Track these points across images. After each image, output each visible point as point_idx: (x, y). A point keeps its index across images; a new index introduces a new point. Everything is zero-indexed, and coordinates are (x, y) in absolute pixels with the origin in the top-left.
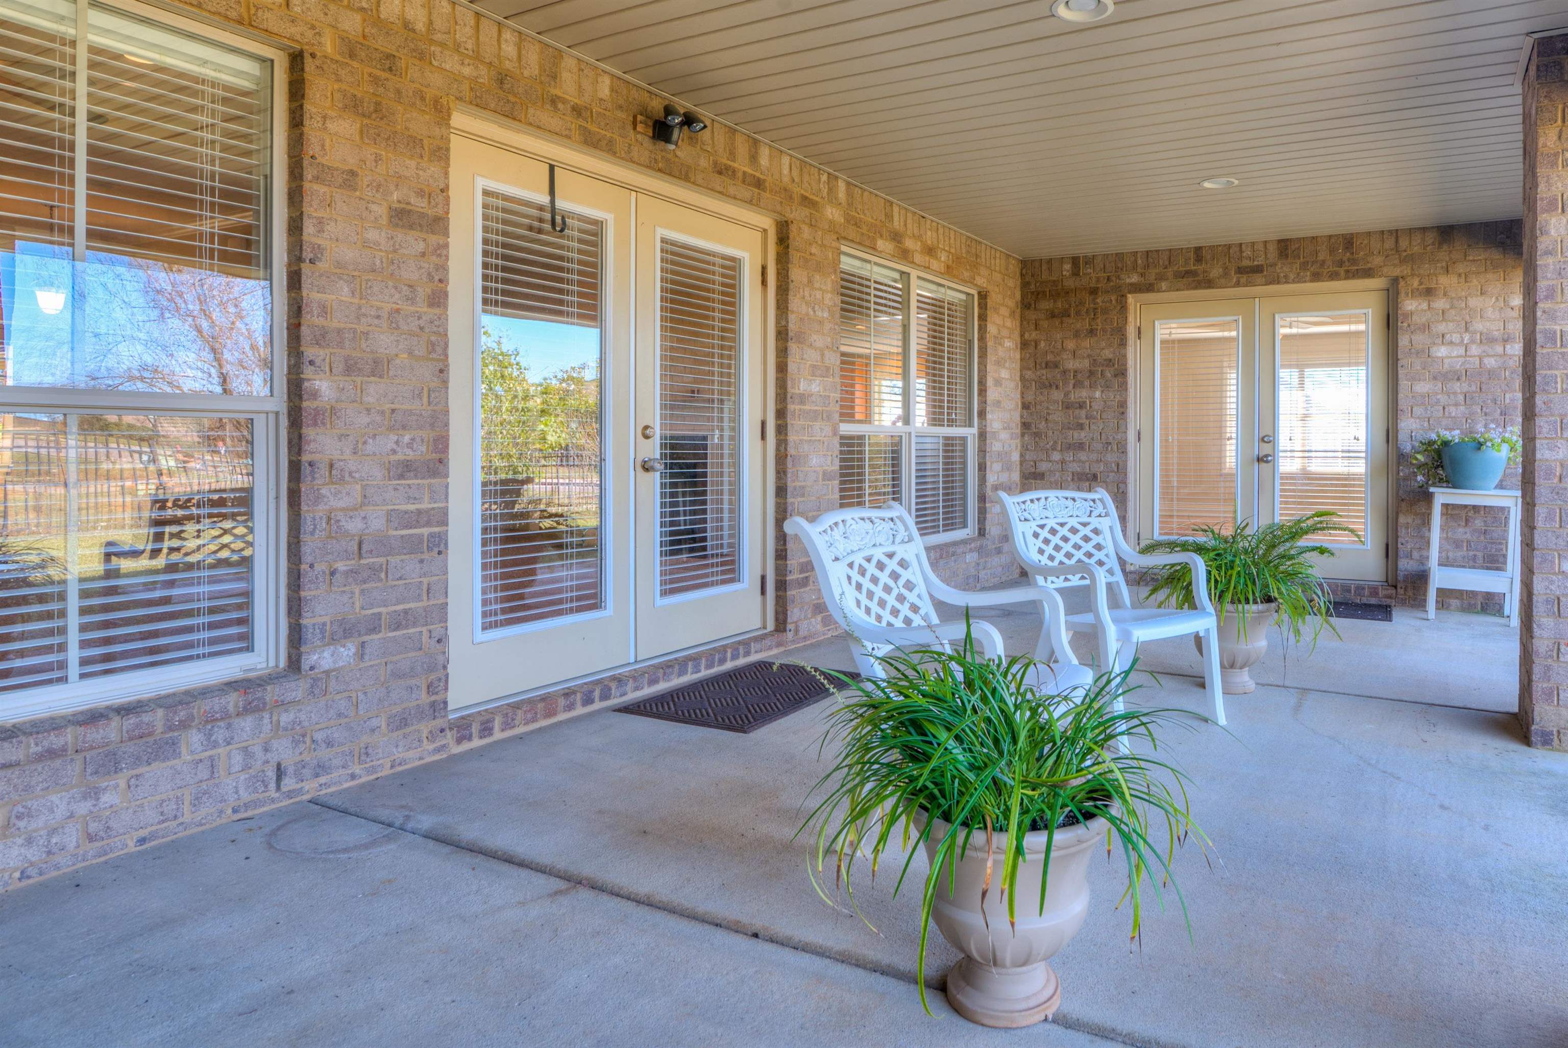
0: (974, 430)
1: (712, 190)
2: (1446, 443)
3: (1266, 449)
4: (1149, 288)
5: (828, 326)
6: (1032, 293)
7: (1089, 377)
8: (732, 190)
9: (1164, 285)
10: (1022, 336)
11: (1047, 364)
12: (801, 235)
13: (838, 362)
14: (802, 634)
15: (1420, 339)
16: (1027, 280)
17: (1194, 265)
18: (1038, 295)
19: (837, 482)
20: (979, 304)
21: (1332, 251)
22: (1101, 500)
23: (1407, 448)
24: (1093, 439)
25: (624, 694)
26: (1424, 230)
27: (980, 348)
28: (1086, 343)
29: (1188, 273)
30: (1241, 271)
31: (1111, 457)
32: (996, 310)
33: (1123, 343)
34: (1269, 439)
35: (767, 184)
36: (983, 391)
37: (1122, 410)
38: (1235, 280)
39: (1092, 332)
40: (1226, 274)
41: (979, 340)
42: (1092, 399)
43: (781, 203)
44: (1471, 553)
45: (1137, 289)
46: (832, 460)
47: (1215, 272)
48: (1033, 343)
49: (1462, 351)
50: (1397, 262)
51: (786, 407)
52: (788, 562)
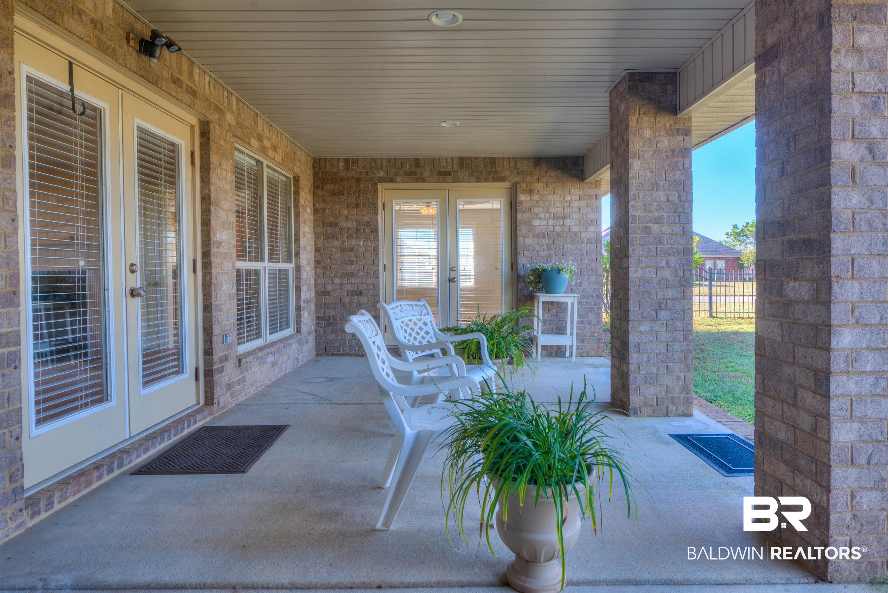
0: (293, 265)
1: (170, 94)
2: (544, 270)
3: (453, 275)
4: (390, 180)
5: (230, 195)
6: (320, 179)
7: (356, 232)
8: (181, 96)
9: (399, 179)
10: (314, 205)
11: (330, 224)
12: (215, 131)
13: (235, 221)
14: (222, 404)
15: (526, 215)
16: (317, 170)
17: (415, 169)
18: (324, 180)
19: (236, 301)
20: (294, 185)
21: (486, 166)
22: (424, 305)
23: (522, 272)
24: (359, 270)
25: (131, 462)
26: (528, 158)
27: (295, 212)
28: (354, 212)
29: (412, 173)
30: (440, 173)
31: (369, 281)
32: (303, 189)
33: (376, 213)
34: (454, 269)
35: (198, 94)
36: (297, 240)
37: (375, 252)
38: (437, 179)
39: (357, 205)
40: (432, 175)
41: (294, 207)
42: (358, 246)
43: (205, 108)
44: (551, 326)
45: (383, 180)
46: (233, 286)
47: (426, 174)
48: (321, 211)
49: (545, 223)
50: (516, 174)
51: (210, 250)
52: (214, 357)
